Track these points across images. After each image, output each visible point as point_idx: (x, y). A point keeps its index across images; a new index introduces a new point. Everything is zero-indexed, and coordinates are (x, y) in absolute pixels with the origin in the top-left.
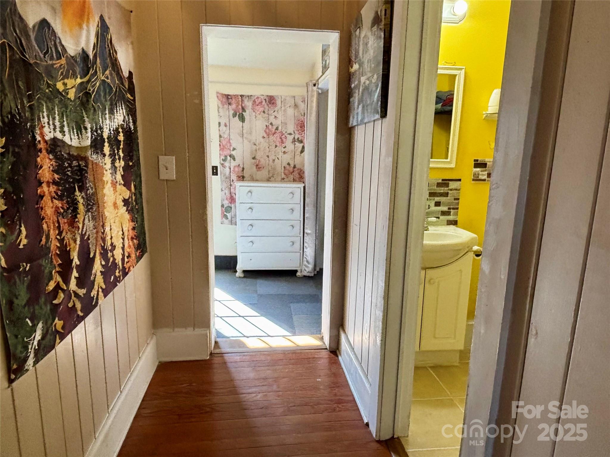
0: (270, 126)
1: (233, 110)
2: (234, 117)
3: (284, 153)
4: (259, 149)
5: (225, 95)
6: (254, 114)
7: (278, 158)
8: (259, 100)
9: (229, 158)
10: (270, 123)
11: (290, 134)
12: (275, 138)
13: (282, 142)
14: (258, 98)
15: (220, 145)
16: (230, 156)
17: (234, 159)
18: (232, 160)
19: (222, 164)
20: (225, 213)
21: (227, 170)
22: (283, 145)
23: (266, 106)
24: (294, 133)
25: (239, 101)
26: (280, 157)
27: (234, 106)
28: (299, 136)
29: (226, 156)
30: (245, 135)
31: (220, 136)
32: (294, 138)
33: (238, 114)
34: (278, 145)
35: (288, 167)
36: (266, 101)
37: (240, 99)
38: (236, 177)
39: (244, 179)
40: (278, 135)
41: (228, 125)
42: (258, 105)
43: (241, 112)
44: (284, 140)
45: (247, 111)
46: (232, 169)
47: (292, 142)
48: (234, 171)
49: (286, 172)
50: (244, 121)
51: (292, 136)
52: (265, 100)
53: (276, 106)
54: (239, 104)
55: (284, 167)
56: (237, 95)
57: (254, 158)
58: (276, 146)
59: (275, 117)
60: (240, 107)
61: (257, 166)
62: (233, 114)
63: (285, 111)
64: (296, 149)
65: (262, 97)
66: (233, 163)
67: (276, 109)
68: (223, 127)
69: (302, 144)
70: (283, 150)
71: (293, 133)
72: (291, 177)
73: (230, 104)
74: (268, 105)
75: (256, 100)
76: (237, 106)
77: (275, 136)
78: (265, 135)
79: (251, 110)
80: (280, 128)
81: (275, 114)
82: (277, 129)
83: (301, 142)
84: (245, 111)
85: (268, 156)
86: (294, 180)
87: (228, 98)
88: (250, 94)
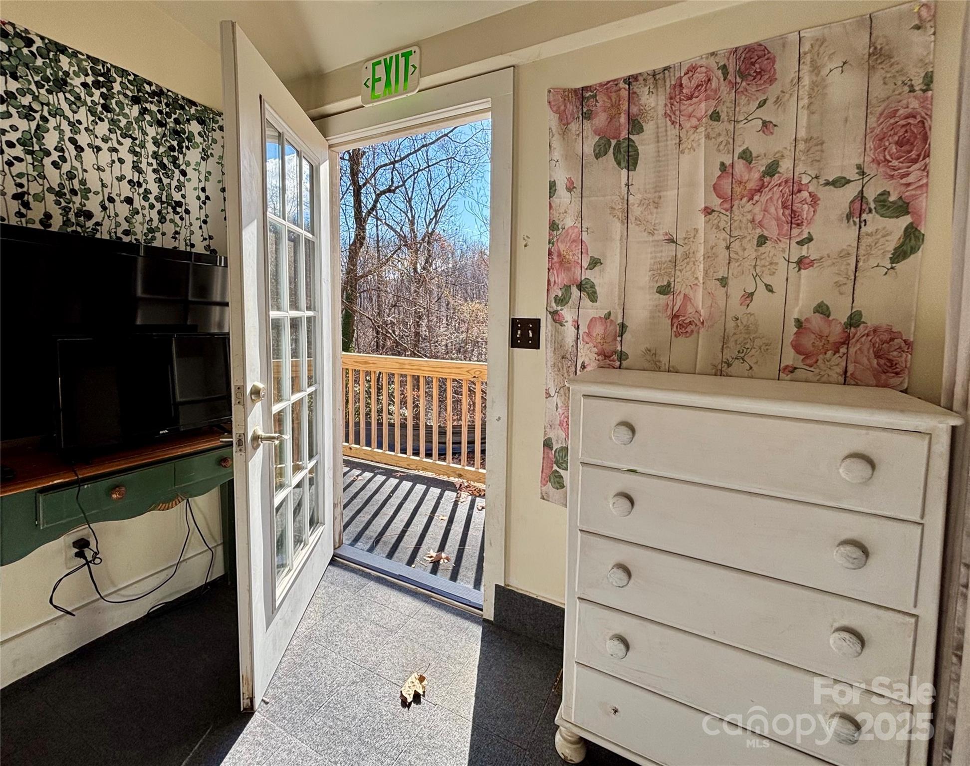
0: (740, 166)
1: (596, 132)
2: (597, 156)
3: (801, 263)
4: (687, 256)
5: (575, 91)
6: (673, 132)
7: (769, 288)
8: (700, 76)
9: (575, 291)
10: (739, 150)
11: (840, 182)
12: (757, 209)
13: (795, 220)
14: (693, 69)
15: (550, 254)
16: (580, 287)
17: (593, 297)
18: (586, 302)
19: (554, 314)
20: (555, 467)
21: (569, 331)
22: (795, 232)
23: (724, 88)
24: (863, 173)
25: (619, 98)
26: (778, 282)
27: (601, 119)
28: (888, 185)
29: (567, 288)
30: (636, 211)
31: (553, 226)
32: (861, 196)
33: (614, 142)
34: (772, 231)
35: (817, 321)
36: (725, 74)
37: (624, 93)
38: (593, 356)
39: (624, 363)
40: (774, 196)
41: (578, 184)
42: (690, 98)
43: (624, 134)
44: (806, 211)
45: (649, 128)
46: (583, 329)
47: (849, 217)
48: (589, 334)
49: (808, 342)
50: (635, 164)
51: (851, 191)
52: (724, 68)
53: (772, 80)
54: (618, 107)
55: (799, 323)
56: (616, 82)
57: (664, 290)
58: (762, 240)
59: (765, 124)
60: (623, 119)
61: (675, 317)
62: (597, 145)
63: (818, 89)
64: (865, 242)
65: (712, 62)
66: (591, 311)
67: (773, 91)
68: (563, 196)
69: (906, 220)
70: (797, 252)
71: (852, 174)
72: (836, 364)
73: (588, 116)
74: (734, 85)
75: (685, 81)
76: (611, 119)
77: (764, 198)
78: (716, 202)
79: (661, 121)
80: (785, 166)
81: (766, 114)
82: (772, 170)
83: (902, 208)
84: (641, 130)
85: (724, 282)
86: (847, 379)
87: (583, 98)
88: (659, 65)
